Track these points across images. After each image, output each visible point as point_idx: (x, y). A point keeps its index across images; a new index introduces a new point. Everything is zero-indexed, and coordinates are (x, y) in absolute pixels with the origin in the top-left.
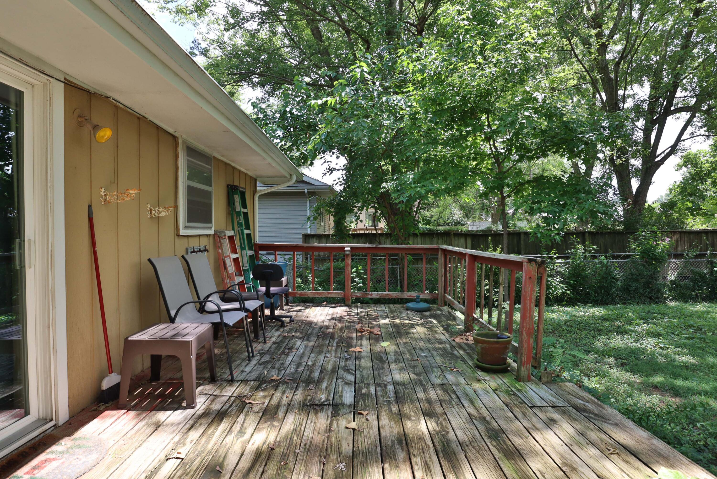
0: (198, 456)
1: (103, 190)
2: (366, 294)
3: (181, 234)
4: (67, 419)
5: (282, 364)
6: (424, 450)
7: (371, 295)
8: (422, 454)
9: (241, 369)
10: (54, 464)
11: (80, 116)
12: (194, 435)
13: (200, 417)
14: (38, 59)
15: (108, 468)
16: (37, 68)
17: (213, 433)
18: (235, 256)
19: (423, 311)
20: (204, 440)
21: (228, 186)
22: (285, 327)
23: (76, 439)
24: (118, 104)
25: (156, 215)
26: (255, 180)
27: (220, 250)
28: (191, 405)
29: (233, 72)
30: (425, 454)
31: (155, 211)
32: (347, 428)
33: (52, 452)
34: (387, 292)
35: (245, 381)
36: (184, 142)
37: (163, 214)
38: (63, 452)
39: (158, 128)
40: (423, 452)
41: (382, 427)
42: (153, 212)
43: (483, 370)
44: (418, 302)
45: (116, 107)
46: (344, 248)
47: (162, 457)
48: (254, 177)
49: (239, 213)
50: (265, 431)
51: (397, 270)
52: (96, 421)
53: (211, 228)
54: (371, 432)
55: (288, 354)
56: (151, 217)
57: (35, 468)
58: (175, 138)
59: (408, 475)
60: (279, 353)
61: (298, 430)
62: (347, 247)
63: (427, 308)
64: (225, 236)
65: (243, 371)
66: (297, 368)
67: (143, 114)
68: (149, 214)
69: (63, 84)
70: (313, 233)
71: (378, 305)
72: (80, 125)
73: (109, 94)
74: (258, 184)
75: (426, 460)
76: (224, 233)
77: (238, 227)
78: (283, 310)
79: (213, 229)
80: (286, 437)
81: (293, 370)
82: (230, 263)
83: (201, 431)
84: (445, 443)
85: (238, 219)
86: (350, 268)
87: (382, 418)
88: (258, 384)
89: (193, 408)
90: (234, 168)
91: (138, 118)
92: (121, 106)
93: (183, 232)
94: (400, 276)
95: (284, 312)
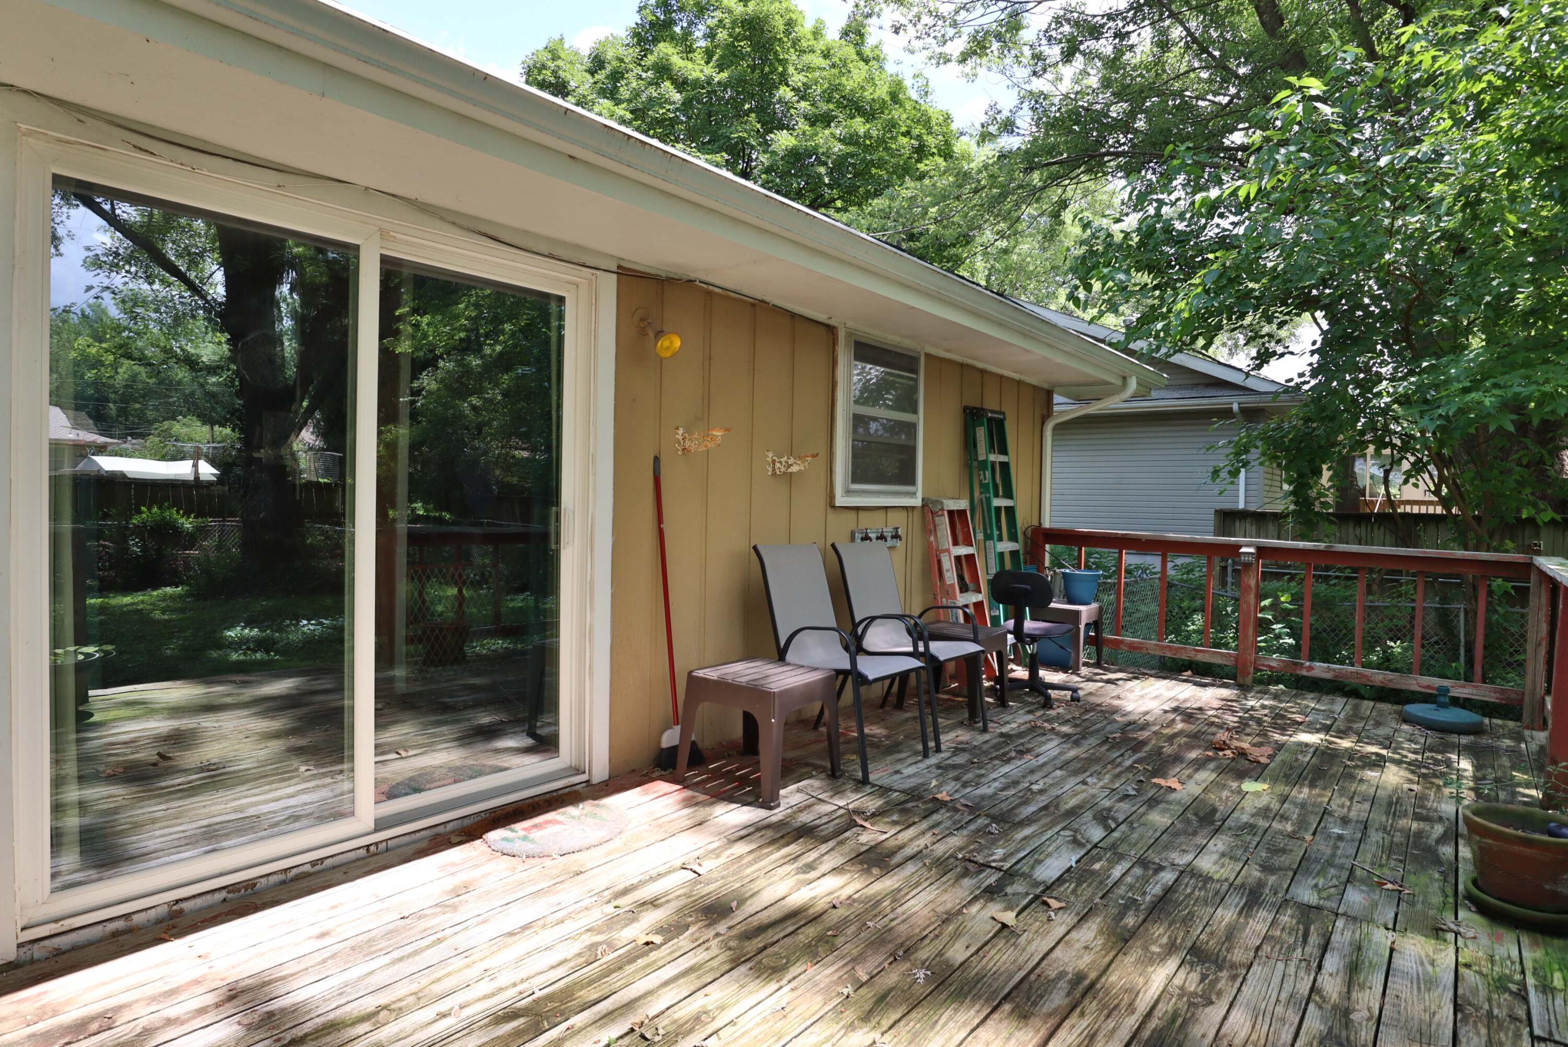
0: (722, 878)
1: (681, 431)
2: (1296, 664)
3: (837, 504)
4: (606, 777)
5: (982, 776)
6: (1115, 1013)
7: (1310, 668)
8: (1102, 1018)
9: (898, 767)
10: (557, 828)
11: (642, 320)
12: (741, 848)
13: (769, 826)
14: (578, 247)
15: (609, 854)
16: (575, 261)
17: (768, 855)
18: (963, 551)
19: (1451, 732)
20: (750, 858)
21: (965, 409)
22: (1051, 708)
23: (598, 806)
24: (711, 288)
25: (783, 469)
26: (1049, 394)
27: (932, 538)
28: (769, 803)
29: (1040, 161)
30: (1110, 1020)
31: (781, 462)
32: (993, 919)
33: (564, 814)
34: (1357, 668)
35: (884, 790)
36: (849, 334)
37: (794, 469)
38: (573, 817)
39: (793, 316)
40: (1108, 1016)
41: (1067, 943)
42: (778, 465)
43: (1483, 910)
44: (1443, 706)
45: (710, 293)
46: (1240, 547)
47: (679, 863)
48: (1045, 386)
49: (983, 465)
50: (849, 875)
51: (1457, 616)
52: (638, 789)
53: (915, 493)
54: (1035, 943)
55: (1008, 761)
56: (774, 474)
57: (535, 826)
58: (831, 329)
59: (1032, 1039)
60: (994, 755)
61: (903, 893)
62: (1247, 546)
63: (1473, 724)
64: (942, 510)
65: (897, 772)
66: (1003, 790)
67: (759, 297)
68: (770, 469)
69: (615, 276)
70: (1252, 508)
71: (1326, 699)
72: (643, 332)
73: (693, 276)
74: (1057, 398)
75: (1097, 1031)
76: (942, 503)
77: (981, 493)
78: (1078, 675)
79: (920, 495)
80: (869, 898)
81: (990, 791)
82: (948, 564)
83: (753, 846)
84: (1180, 1021)
85: (982, 477)
86: (1252, 598)
87: (1089, 924)
88: (903, 799)
89: (771, 808)
90: (983, 372)
91: (753, 305)
92: (717, 290)
93: (841, 500)
94: (1467, 633)
95: (1077, 679)
